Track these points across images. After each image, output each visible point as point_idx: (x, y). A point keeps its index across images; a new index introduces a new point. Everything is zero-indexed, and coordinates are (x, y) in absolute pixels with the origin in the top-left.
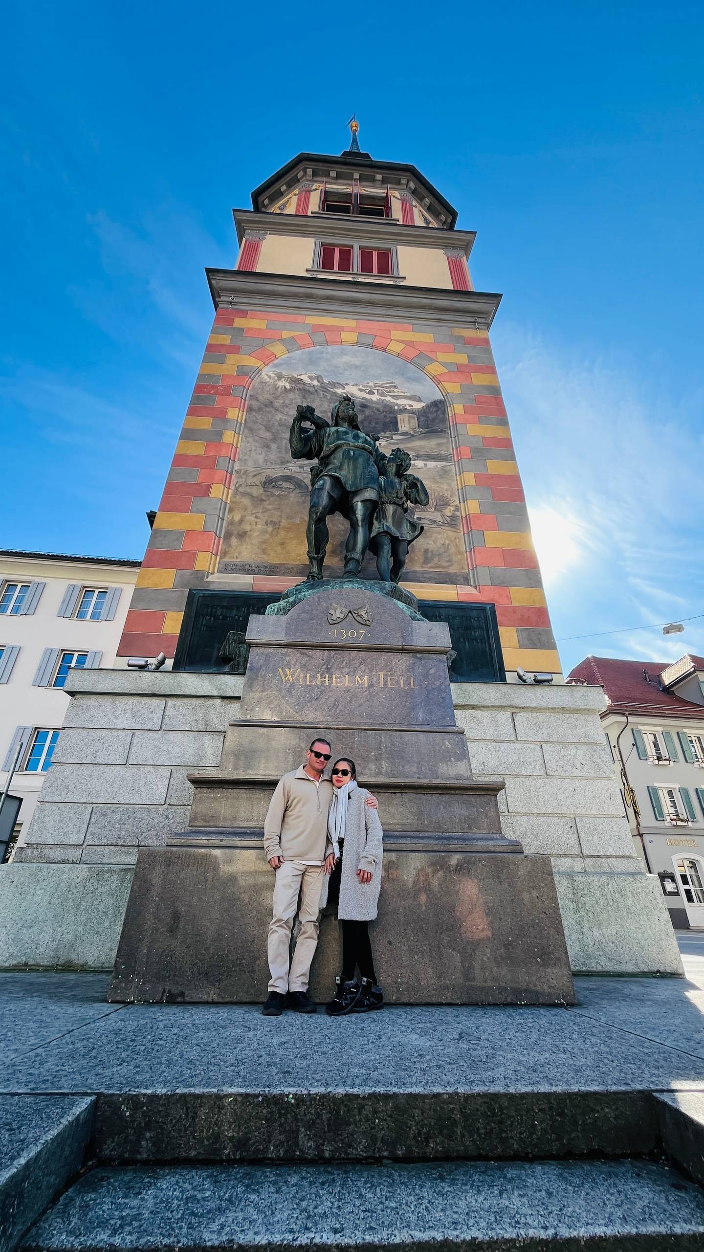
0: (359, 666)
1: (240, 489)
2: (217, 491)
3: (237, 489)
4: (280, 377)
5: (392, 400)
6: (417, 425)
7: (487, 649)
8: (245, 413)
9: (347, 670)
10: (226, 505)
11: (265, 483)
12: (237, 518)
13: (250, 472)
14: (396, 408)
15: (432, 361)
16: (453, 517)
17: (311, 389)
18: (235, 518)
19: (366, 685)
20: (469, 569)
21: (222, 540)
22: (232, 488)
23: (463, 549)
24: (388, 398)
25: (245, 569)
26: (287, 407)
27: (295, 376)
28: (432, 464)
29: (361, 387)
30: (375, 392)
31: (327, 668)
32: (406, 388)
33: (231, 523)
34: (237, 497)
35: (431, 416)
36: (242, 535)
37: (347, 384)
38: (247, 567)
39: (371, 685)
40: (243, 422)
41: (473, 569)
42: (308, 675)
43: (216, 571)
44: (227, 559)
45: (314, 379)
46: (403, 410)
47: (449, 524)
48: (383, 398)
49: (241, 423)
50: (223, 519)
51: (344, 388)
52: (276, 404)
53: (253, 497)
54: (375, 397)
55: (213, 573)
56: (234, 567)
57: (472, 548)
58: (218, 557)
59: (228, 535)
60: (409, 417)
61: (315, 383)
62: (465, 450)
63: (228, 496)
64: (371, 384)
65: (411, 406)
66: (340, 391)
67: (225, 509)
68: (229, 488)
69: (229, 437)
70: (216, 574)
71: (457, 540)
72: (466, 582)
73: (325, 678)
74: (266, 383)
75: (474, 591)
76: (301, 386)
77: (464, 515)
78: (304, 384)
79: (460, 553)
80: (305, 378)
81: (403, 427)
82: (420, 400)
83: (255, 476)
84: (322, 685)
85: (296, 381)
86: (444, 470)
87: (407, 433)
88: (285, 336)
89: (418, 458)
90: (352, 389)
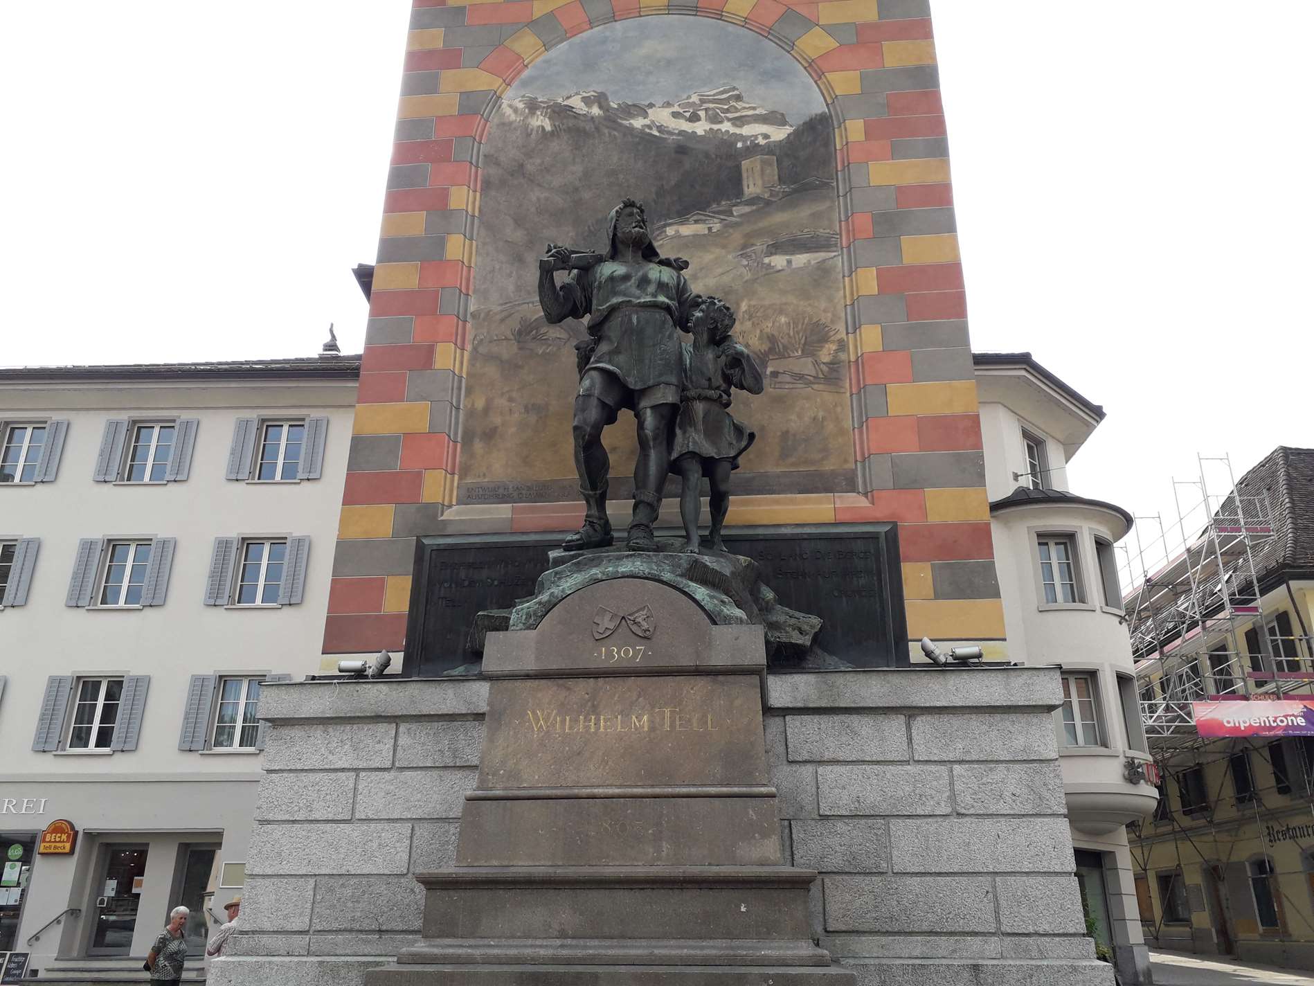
0: (637, 700)
1: (481, 350)
2: (447, 357)
3: (475, 349)
4: (533, 106)
5: (733, 130)
6: (776, 177)
7: (878, 605)
8: (478, 194)
9: (619, 707)
10: (460, 381)
11: (520, 332)
12: (480, 404)
13: (496, 314)
14: (739, 145)
15: (809, 24)
16: (834, 365)
17: (589, 127)
18: (476, 405)
19: (646, 729)
20: (856, 461)
21: (459, 446)
22: (469, 347)
23: (848, 424)
24: (726, 126)
25: (498, 495)
26: (548, 171)
27: (560, 100)
28: (800, 259)
29: (676, 109)
30: (702, 114)
31: (593, 706)
32: (759, 99)
33: (471, 413)
34: (478, 365)
35: (802, 154)
36: (490, 435)
37: (651, 105)
38: (501, 491)
39: (653, 729)
40: (477, 214)
41: (864, 461)
42: (568, 718)
43: (454, 503)
44: (469, 480)
45: (593, 103)
46: (753, 149)
47: (826, 378)
48: (716, 127)
49: (473, 216)
50: (458, 409)
51: (645, 115)
52: (530, 168)
53: (501, 361)
54: (701, 128)
55: (450, 506)
56: (481, 493)
57: (864, 420)
58: (456, 477)
59: (468, 438)
60: (763, 162)
61: (596, 111)
62: (863, 221)
63: (462, 363)
64: (695, 99)
65: (766, 136)
66: (638, 123)
67: (459, 388)
68: (463, 349)
69: (456, 247)
70: (454, 508)
71: (839, 409)
72: (851, 487)
73: (590, 720)
74: (511, 123)
75: (863, 502)
76: (571, 123)
77: (853, 358)
78: (577, 116)
79: (842, 432)
80: (576, 103)
81: (752, 187)
82: (783, 123)
83: (502, 320)
84: (587, 731)
85: (560, 112)
86: (822, 274)
87: (752, 201)
88: (537, 15)
89: (775, 249)
90: (662, 116)
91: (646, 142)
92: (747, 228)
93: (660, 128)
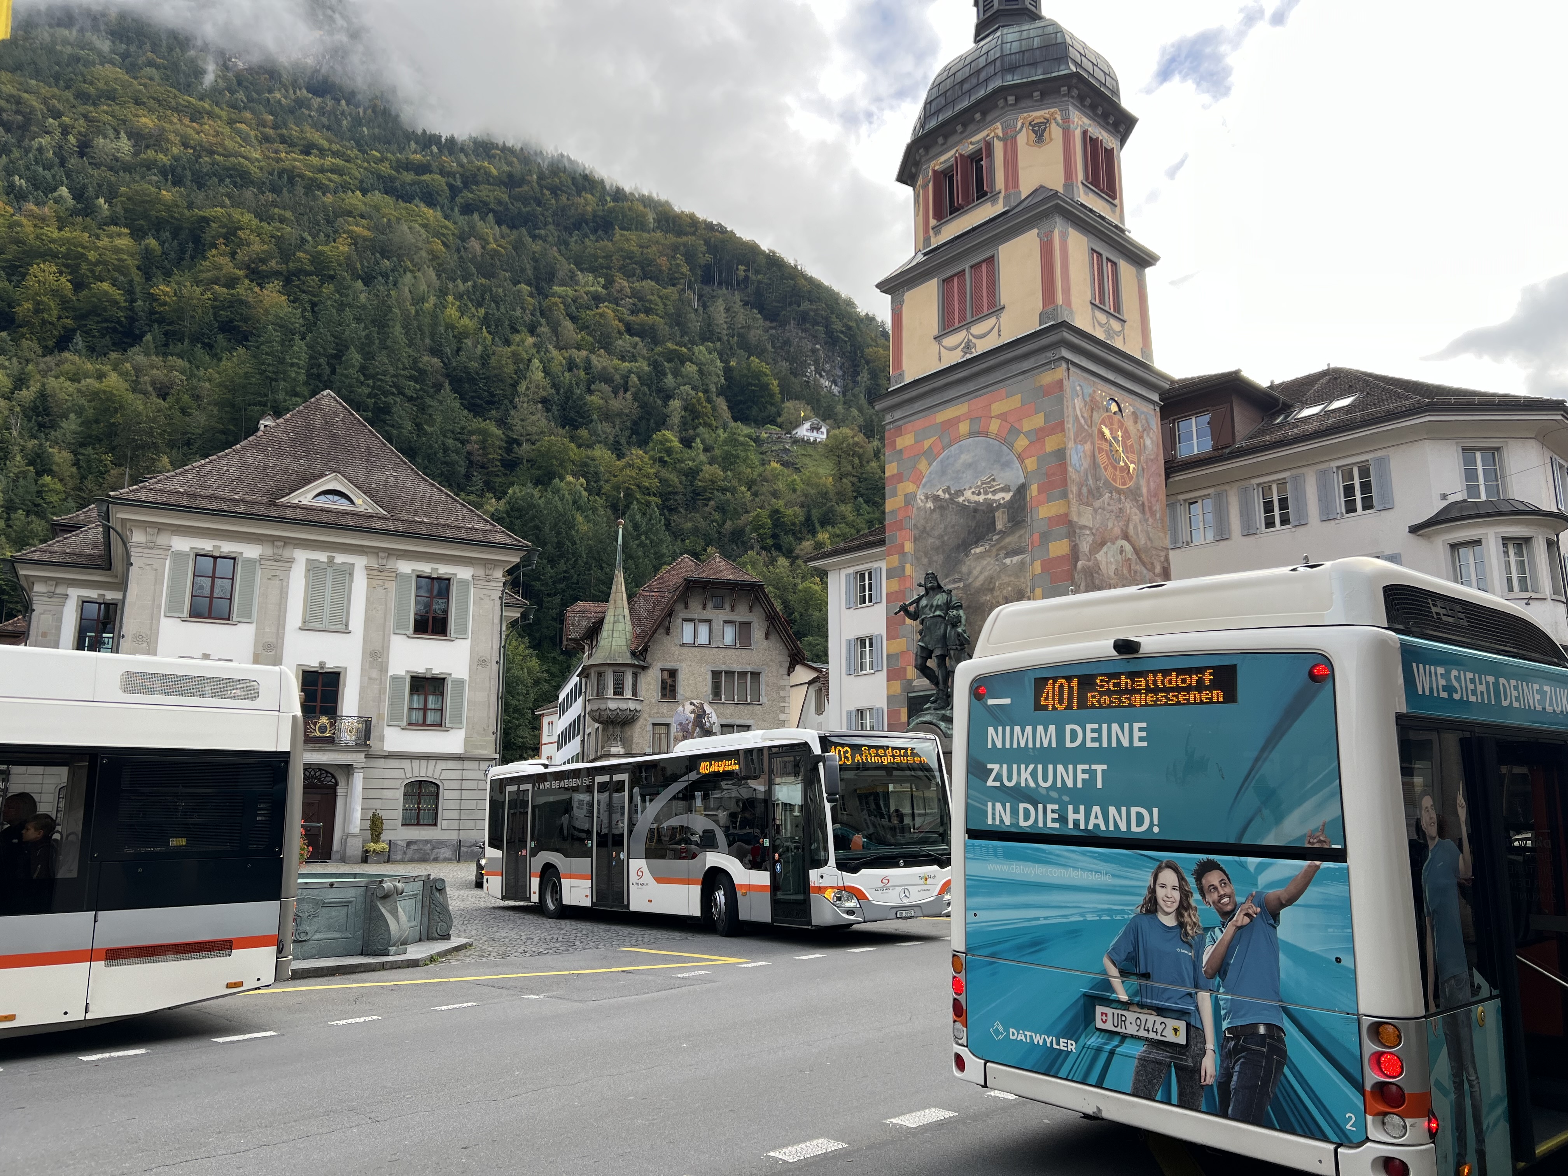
4: (927, 498)
5: (992, 497)
6: (1007, 519)
8: (913, 544)
14: (994, 505)
15: (1019, 433)
17: (945, 505)
24: (990, 496)
26: (933, 528)
27: (935, 493)
28: (1016, 559)
29: (973, 490)
30: (982, 491)
32: (1000, 479)
35: (1016, 506)
37: (965, 490)
45: (946, 492)
46: (999, 506)
48: (986, 497)
49: (912, 554)
51: (963, 495)
52: (928, 527)
54: (981, 499)
60: (1003, 512)
61: (947, 496)
62: (1036, 537)
64: (980, 483)
65: (1004, 499)
66: (961, 499)
69: (908, 570)
74: (920, 508)
76: (939, 503)
78: (941, 500)
80: (940, 493)
81: (999, 526)
82: (1009, 491)
85: (936, 498)
86: (1022, 563)
87: (1001, 531)
88: (926, 447)
89: (1007, 555)
90: (968, 494)
91: (963, 508)
92: (998, 546)
93: (969, 501)
